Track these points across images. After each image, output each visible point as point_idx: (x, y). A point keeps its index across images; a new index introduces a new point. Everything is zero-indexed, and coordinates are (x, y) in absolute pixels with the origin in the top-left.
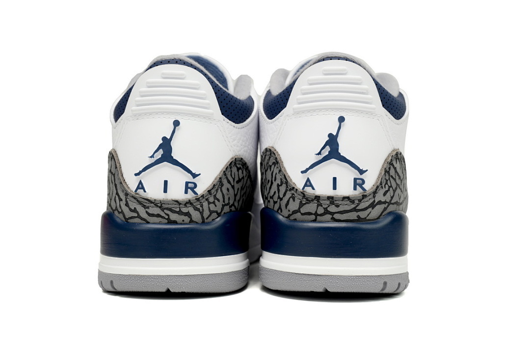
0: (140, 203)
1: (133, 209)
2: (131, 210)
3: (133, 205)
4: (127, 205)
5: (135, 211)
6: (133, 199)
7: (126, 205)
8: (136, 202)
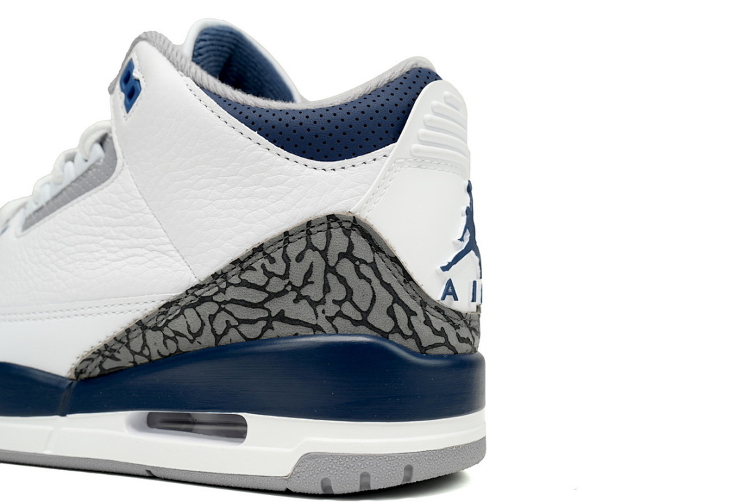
0: (448, 320)
1: (439, 329)
2: (435, 332)
3: (438, 323)
4: (428, 322)
5: (442, 333)
6: (436, 313)
7: (425, 323)
8: (442, 317)
